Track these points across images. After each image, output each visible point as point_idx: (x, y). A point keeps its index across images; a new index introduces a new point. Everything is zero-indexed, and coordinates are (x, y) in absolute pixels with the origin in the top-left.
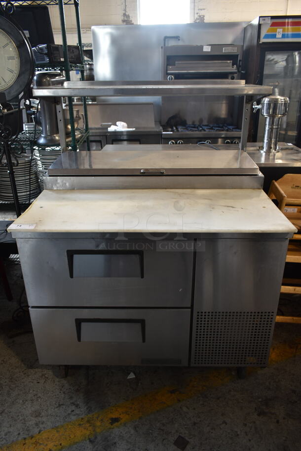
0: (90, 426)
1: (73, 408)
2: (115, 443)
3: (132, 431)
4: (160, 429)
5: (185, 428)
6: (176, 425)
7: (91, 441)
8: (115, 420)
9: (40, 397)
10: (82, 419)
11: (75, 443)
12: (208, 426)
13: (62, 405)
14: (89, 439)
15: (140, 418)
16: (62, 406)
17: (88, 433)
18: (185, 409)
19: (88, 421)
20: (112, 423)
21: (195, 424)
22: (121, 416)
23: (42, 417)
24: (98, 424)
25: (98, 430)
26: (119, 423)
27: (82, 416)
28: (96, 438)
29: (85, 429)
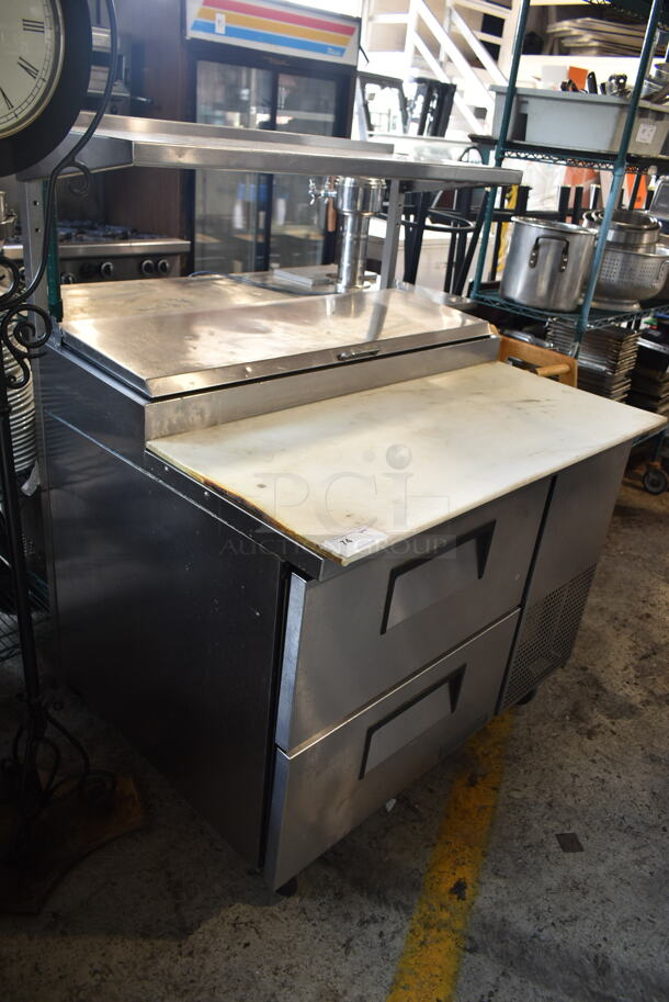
0: (439, 931)
1: (373, 929)
2: (503, 920)
3: (501, 882)
4: (525, 848)
5: (548, 819)
6: (536, 826)
7: (471, 951)
8: (459, 889)
9: (290, 967)
10: (412, 931)
11: (456, 975)
12: (566, 795)
13: (350, 940)
14: (465, 949)
15: (485, 854)
16: (351, 944)
17: (450, 943)
18: (516, 795)
19: (427, 926)
20: (461, 897)
21: (550, 805)
22: (459, 875)
23: (345, 992)
24: (445, 916)
25: (459, 925)
26: (470, 887)
27: (408, 927)
28: (471, 939)
29: (437, 942)
